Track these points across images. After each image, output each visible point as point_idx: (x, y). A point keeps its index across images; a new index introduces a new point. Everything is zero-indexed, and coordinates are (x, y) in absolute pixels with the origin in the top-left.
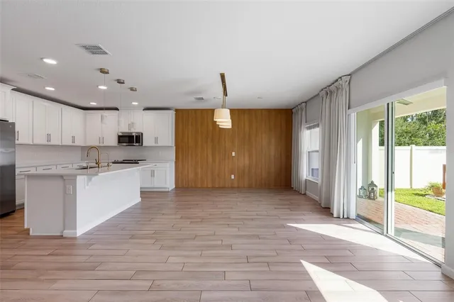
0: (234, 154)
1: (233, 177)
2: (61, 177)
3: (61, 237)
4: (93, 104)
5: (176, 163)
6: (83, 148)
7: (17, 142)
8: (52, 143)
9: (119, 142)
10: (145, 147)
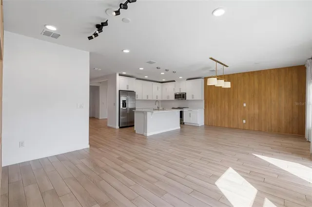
0: (245, 105)
1: (244, 121)
2: (143, 112)
3: (143, 135)
4: (164, 80)
5: (205, 110)
6: (162, 101)
7: (136, 99)
8: (149, 99)
9: (175, 98)
10: (188, 100)
